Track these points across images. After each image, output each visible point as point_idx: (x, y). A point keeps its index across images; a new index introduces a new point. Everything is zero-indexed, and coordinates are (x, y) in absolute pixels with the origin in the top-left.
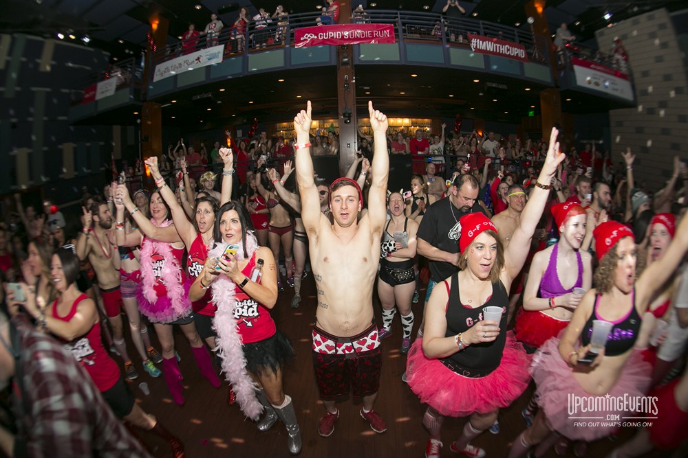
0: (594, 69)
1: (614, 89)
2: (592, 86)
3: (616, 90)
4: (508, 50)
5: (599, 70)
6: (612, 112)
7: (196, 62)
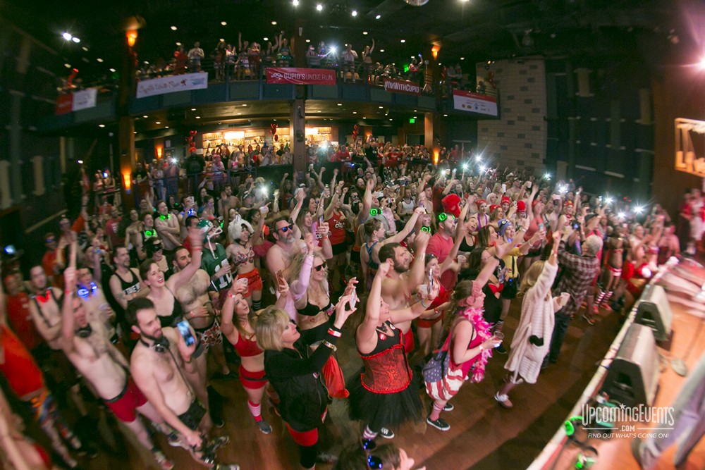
0: (470, 97)
1: (482, 109)
2: (466, 109)
3: (485, 110)
4: (408, 88)
5: (473, 97)
6: (479, 122)
7: (181, 84)
